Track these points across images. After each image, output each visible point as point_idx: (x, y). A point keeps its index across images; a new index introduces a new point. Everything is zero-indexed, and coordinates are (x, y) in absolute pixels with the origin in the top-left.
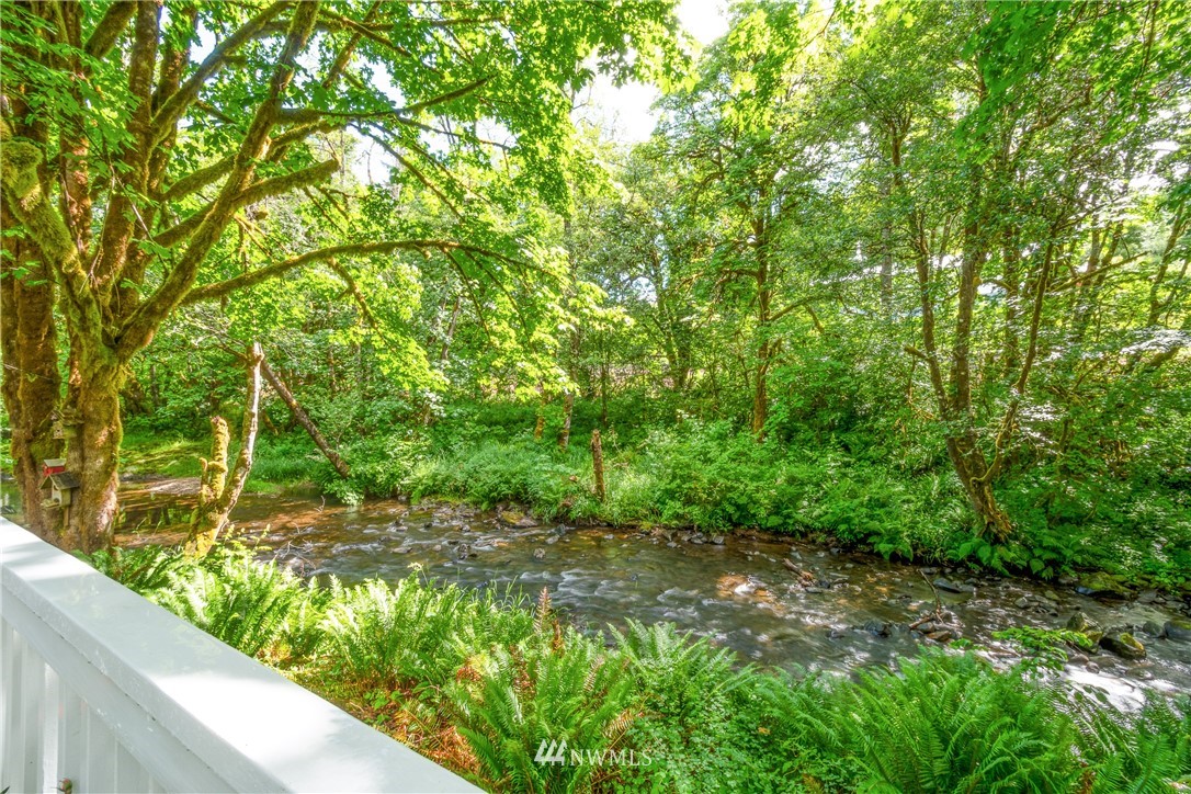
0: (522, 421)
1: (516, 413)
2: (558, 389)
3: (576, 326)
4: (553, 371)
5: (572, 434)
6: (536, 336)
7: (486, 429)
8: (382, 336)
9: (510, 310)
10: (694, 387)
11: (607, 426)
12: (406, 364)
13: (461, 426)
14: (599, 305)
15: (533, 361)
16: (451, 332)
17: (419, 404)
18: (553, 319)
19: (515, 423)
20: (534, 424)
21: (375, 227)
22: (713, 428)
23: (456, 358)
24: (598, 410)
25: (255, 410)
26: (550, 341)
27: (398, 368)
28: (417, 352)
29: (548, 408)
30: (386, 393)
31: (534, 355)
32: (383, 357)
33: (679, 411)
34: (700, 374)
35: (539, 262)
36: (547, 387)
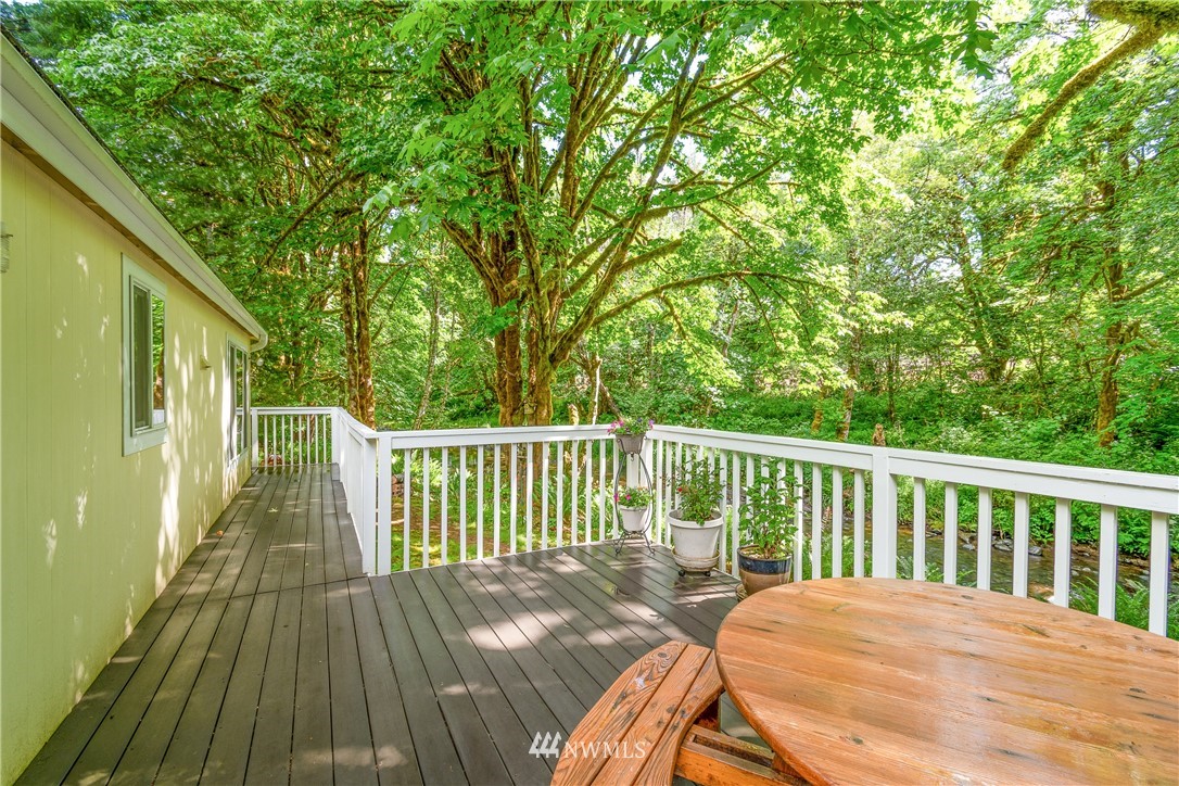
0: (798, 415)
1: (792, 407)
2: (836, 385)
3: (854, 329)
4: (832, 370)
5: (852, 429)
6: (817, 340)
7: (763, 420)
8: (691, 345)
9: (793, 320)
10: (1017, 380)
11: (893, 420)
12: (707, 366)
13: (740, 417)
14: (877, 311)
15: (815, 362)
16: (731, 332)
17: (702, 397)
18: (834, 326)
19: (791, 416)
20: (810, 417)
21: (684, 262)
22: (1033, 427)
23: (734, 355)
24: (884, 405)
25: (596, 400)
26: (830, 343)
27: (700, 369)
28: (717, 357)
29: (826, 402)
30: (674, 388)
31: (815, 357)
32: (689, 361)
33: (985, 407)
34: (1024, 365)
35: (821, 280)
36: (827, 383)
